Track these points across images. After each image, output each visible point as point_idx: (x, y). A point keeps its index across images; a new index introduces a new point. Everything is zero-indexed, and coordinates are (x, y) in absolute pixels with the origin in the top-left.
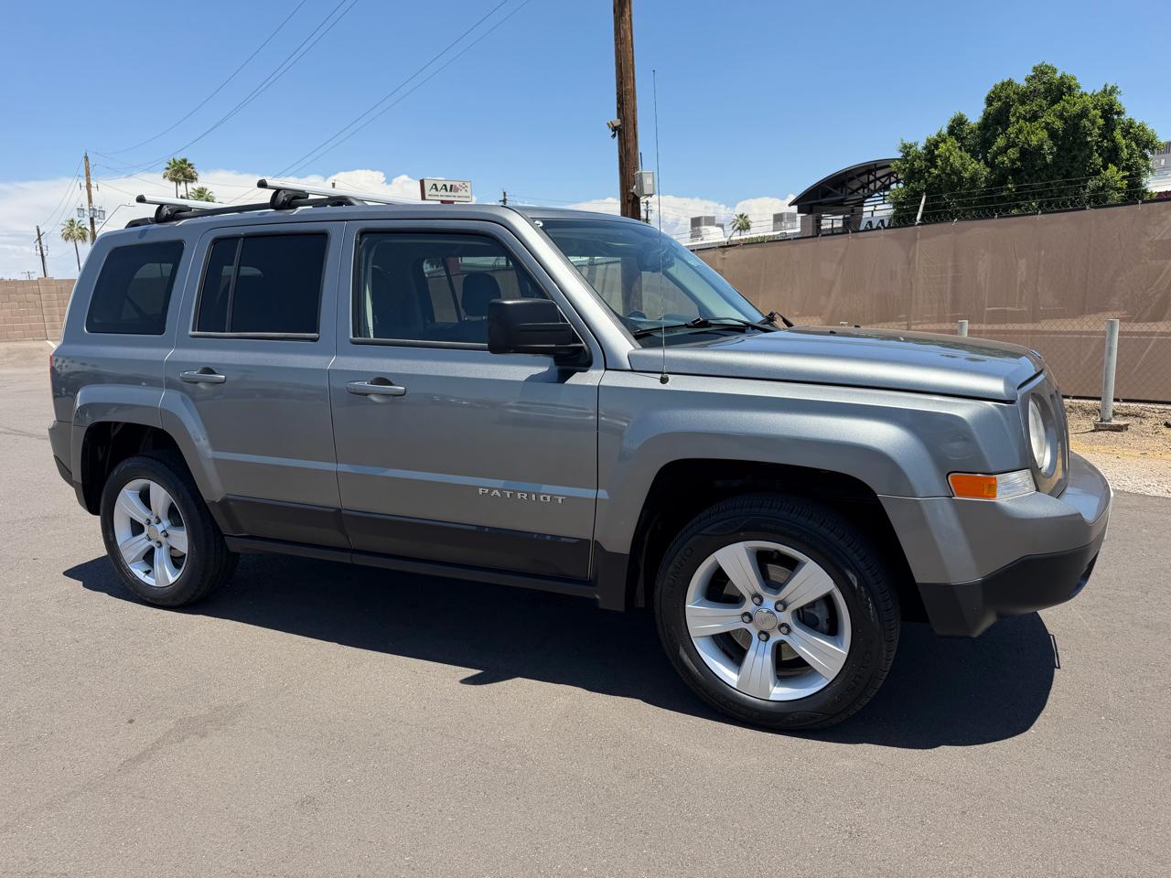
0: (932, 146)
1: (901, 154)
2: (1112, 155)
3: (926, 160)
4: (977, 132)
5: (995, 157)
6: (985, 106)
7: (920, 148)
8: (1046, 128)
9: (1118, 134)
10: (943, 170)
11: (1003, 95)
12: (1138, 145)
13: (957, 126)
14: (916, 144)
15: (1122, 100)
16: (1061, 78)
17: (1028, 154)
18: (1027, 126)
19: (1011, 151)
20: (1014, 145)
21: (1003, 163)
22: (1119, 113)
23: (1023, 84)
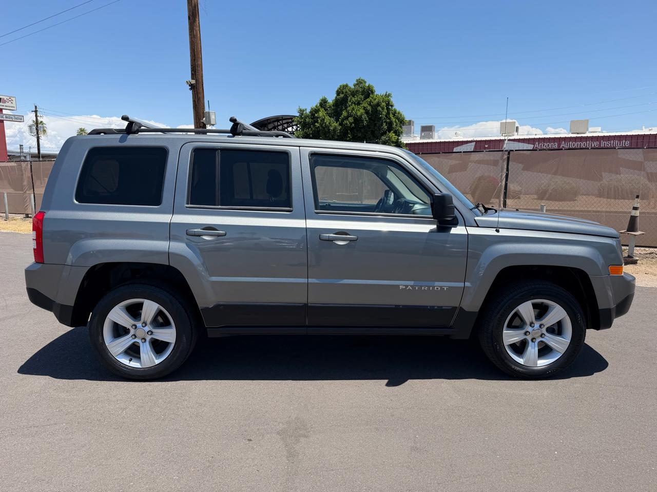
0: (315, 111)
1: (299, 114)
2: (390, 124)
3: (311, 118)
4: (332, 107)
5: (343, 120)
6: (336, 95)
7: (308, 111)
8: (364, 109)
9: (391, 116)
10: (321, 125)
11: (344, 91)
12: (399, 121)
13: (323, 103)
14: (306, 109)
15: (393, 100)
16: (369, 86)
17: (357, 120)
18: (356, 107)
19: (350, 118)
20: (351, 116)
21: (347, 124)
22: (392, 106)
23: (353, 87)
